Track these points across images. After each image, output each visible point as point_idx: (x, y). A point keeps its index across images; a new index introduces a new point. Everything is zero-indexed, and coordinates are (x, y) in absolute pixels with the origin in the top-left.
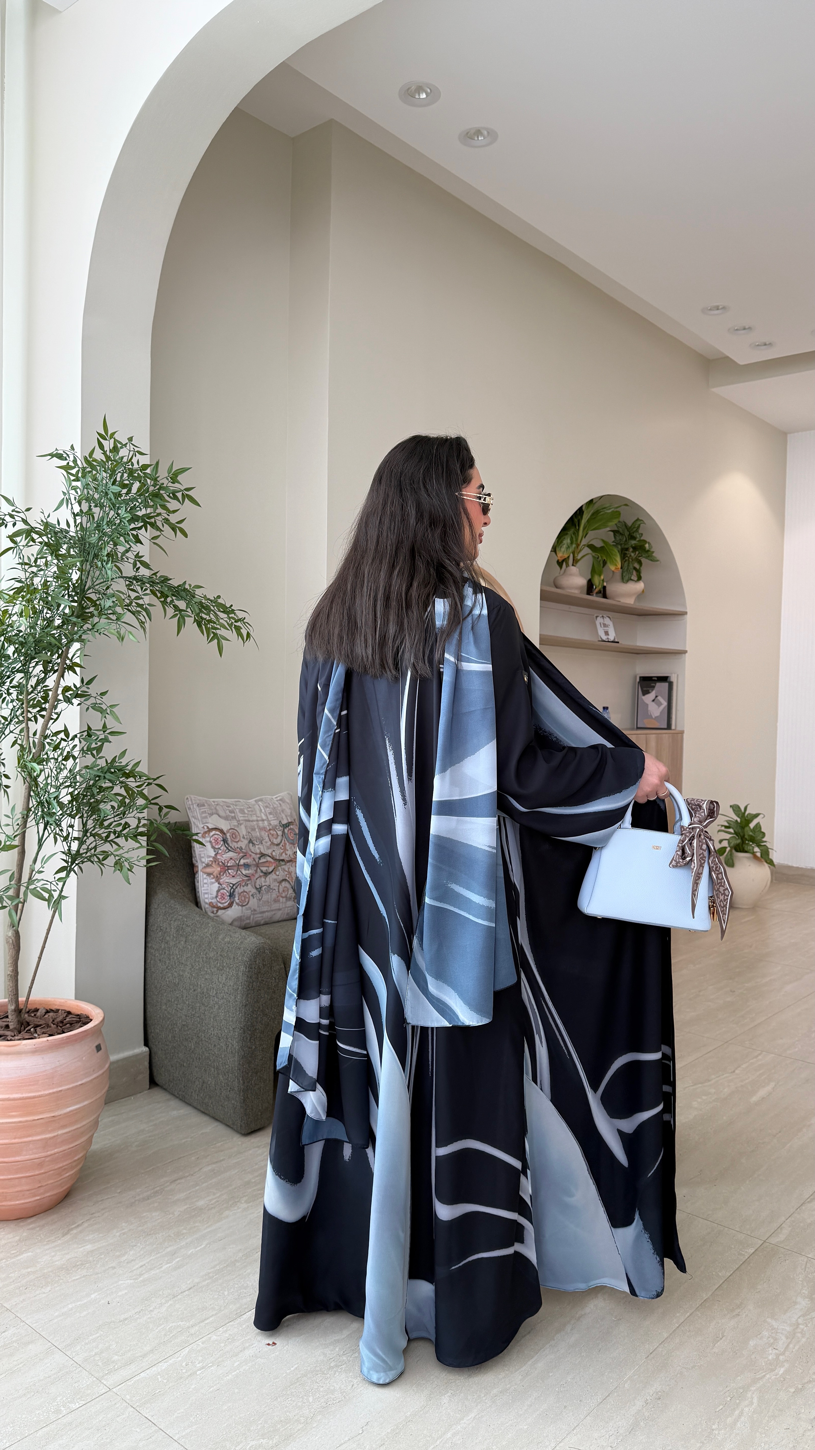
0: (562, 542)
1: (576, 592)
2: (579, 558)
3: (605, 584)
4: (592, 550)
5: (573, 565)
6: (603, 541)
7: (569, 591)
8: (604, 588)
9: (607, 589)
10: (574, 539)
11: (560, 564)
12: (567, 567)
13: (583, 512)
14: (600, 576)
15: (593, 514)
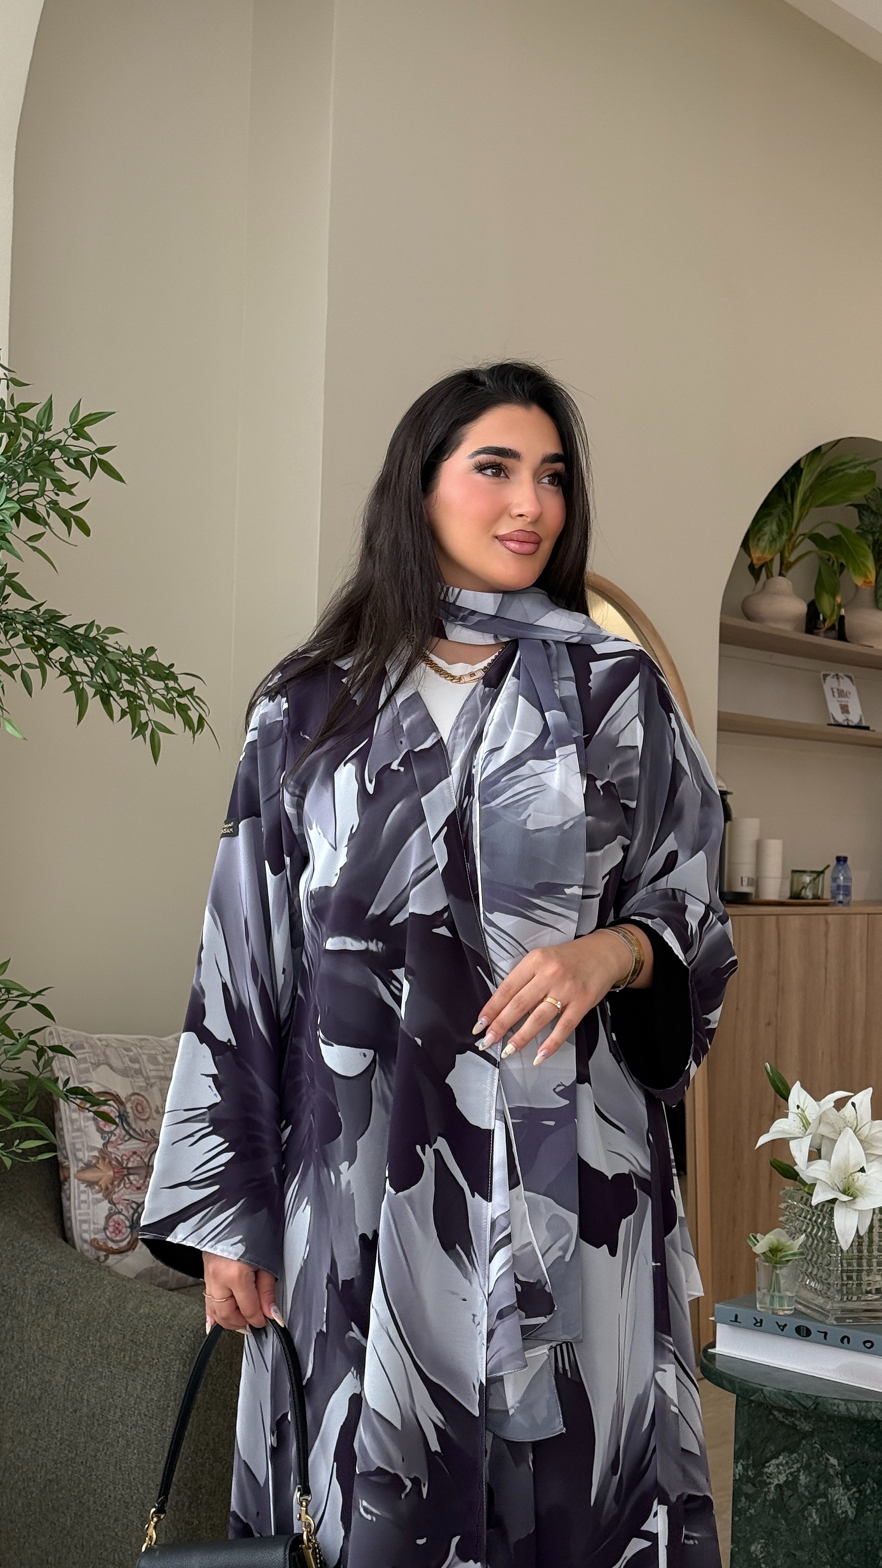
0: (760, 529)
1: (787, 629)
2: (792, 559)
3: (843, 612)
4: (817, 545)
5: (781, 574)
6: (840, 527)
7: (773, 625)
8: (842, 618)
9: (847, 621)
10: (785, 525)
11: (755, 571)
12: (768, 578)
13: (802, 470)
14: (834, 596)
15: (821, 475)
